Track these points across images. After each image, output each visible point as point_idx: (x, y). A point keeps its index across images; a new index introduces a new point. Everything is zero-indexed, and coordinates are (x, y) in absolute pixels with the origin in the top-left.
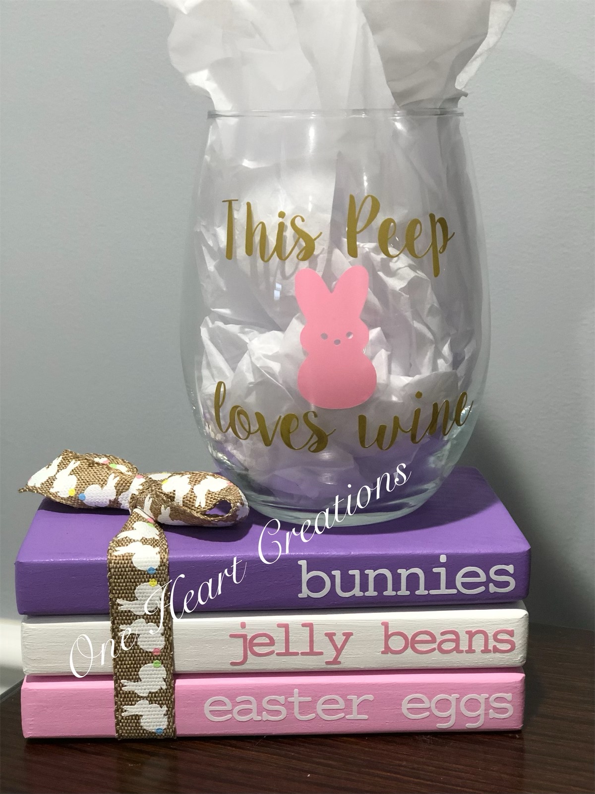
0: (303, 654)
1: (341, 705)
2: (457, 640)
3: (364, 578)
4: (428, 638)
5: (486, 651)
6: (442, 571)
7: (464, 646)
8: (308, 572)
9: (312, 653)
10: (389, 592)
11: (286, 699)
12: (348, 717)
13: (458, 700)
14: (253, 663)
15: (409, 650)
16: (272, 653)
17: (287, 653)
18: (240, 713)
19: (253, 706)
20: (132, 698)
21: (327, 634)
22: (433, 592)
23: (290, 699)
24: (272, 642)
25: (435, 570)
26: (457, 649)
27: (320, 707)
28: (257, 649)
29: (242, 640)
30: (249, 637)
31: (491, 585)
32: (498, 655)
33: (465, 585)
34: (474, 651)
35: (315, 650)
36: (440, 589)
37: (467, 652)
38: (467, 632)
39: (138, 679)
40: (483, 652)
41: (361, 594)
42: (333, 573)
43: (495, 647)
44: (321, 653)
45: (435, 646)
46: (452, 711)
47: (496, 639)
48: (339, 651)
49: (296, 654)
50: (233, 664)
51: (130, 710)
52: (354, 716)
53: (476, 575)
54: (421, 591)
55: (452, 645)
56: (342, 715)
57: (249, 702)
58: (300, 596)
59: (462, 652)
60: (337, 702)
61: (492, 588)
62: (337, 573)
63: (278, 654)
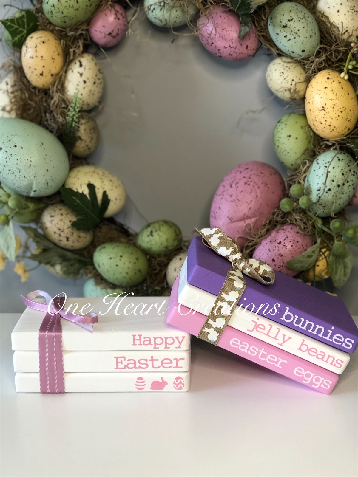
0: (272, 337)
1: (276, 360)
4: (315, 351)
5: (331, 364)
6: (331, 332)
7: (325, 359)
10: (310, 331)
12: (276, 365)
14: (255, 334)
15: (307, 352)
16: (262, 332)
18: (242, 348)
20: (209, 326)
21: (283, 335)
23: (260, 350)
24: (264, 329)
25: (328, 331)
26: (322, 359)
27: (268, 357)
28: (258, 329)
30: (258, 324)
31: (344, 344)
32: (334, 368)
35: (277, 338)
36: (327, 337)
38: (328, 355)
39: (215, 321)
41: (301, 327)
43: (335, 364)
45: (316, 354)
46: (310, 379)
47: (336, 361)
48: (284, 342)
50: (248, 330)
52: (278, 365)
56: (274, 363)
57: (246, 345)
58: (281, 318)
62: (297, 317)
63: (264, 334)
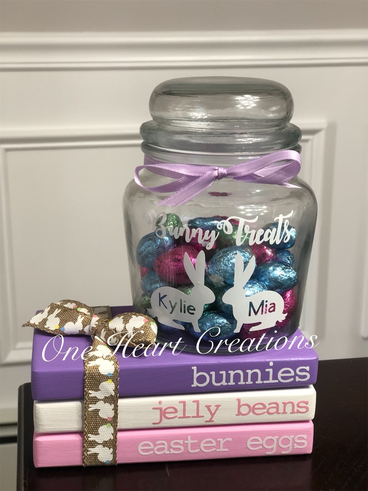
0: (193, 417)
1: (214, 444)
2: (277, 408)
3: (228, 376)
4: (261, 406)
5: (293, 412)
6: (271, 370)
7: (281, 410)
8: (197, 372)
9: (198, 416)
10: (242, 382)
11: (184, 441)
12: (217, 450)
13: (278, 440)
14: (165, 423)
15: (251, 413)
16: (176, 417)
17: (184, 417)
18: (158, 450)
19: (166, 446)
20: (94, 444)
21: (206, 406)
22: (265, 382)
23: (186, 442)
24: (176, 411)
25: (267, 370)
26: (277, 412)
27: (202, 445)
28: (167, 415)
29: (159, 410)
30: (163, 409)
31: (297, 377)
32: (299, 414)
33: (283, 378)
34: (286, 413)
35: (200, 415)
36: (269, 380)
37: (282, 413)
38: (283, 403)
39: (97, 434)
40: (291, 413)
41: (226, 384)
42: (211, 373)
43: (298, 410)
44: (203, 416)
45: (265, 410)
46: (274, 446)
47: (298, 406)
48: (213, 415)
49: (189, 417)
50: (154, 424)
51: (92, 451)
53: (289, 372)
54: (259, 382)
55: (275, 410)
56: (214, 449)
58: (192, 386)
59: (280, 413)
60: (211, 442)
61: (298, 379)
62: (213, 373)
63: (179, 418)
